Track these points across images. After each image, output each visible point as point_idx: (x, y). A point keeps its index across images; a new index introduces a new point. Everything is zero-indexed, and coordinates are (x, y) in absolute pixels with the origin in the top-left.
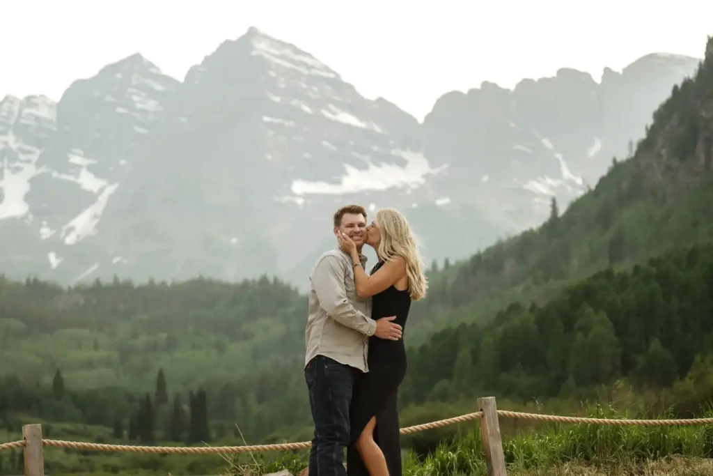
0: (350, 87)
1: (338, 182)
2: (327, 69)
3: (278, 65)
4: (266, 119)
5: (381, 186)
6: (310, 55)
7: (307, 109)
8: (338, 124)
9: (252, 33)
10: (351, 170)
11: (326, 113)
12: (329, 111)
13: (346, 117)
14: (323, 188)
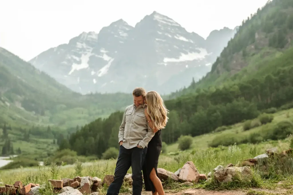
0: (184, 29)
1: (178, 58)
2: (177, 23)
3: (162, 23)
4: (157, 39)
5: (191, 59)
6: (172, 19)
7: (170, 36)
8: (179, 40)
9: (155, 13)
10: (183, 55)
11: (176, 37)
12: (177, 36)
13: (182, 38)
14: (173, 60)
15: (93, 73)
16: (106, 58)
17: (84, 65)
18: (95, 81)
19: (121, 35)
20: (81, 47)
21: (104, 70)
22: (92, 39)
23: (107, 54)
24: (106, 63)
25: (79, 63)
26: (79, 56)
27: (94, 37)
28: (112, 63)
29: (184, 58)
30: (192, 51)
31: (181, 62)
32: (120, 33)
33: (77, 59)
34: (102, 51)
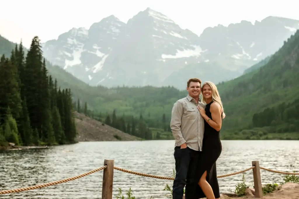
0: (177, 26)
1: (175, 55)
2: (170, 20)
3: (157, 19)
4: (153, 35)
6: (165, 16)
7: (165, 33)
8: (174, 37)
9: (148, 9)
10: (178, 51)
11: (170, 33)
12: (172, 33)
13: (177, 35)
14: (170, 56)
15: (87, 69)
16: (99, 54)
17: (77, 61)
18: (90, 77)
19: (113, 31)
20: (72, 43)
21: (98, 67)
22: (83, 35)
23: (100, 50)
24: (100, 59)
25: (72, 59)
26: (71, 52)
27: (86, 33)
28: (106, 59)
29: (180, 54)
30: (188, 47)
31: (178, 59)
32: (113, 29)
33: (69, 55)
34: (95, 47)
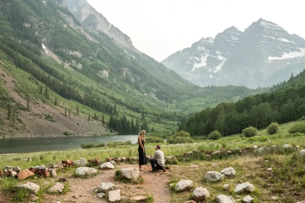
0: (286, 32)
1: (281, 57)
2: (280, 28)
3: (267, 28)
4: (262, 42)
5: (292, 57)
6: (276, 24)
7: (274, 38)
8: (282, 41)
9: (261, 20)
10: (285, 53)
11: (278, 39)
12: (280, 38)
13: (285, 40)
14: (276, 58)
15: (210, 70)
16: (220, 58)
17: (203, 64)
18: (211, 76)
19: (233, 39)
20: (200, 50)
21: (218, 68)
22: (209, 43)
23: (221, 55)
24: (220, 62)
25: (199, 62)
26: (200, 57)
27: (211, 41)
28: (225, 61)
29: (285, 56)
30: (293, 50)
31: (283, 60)
32: (232, 37)
33: (198, 59)
34: (217, 53)
